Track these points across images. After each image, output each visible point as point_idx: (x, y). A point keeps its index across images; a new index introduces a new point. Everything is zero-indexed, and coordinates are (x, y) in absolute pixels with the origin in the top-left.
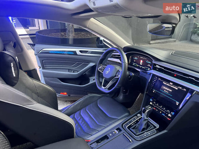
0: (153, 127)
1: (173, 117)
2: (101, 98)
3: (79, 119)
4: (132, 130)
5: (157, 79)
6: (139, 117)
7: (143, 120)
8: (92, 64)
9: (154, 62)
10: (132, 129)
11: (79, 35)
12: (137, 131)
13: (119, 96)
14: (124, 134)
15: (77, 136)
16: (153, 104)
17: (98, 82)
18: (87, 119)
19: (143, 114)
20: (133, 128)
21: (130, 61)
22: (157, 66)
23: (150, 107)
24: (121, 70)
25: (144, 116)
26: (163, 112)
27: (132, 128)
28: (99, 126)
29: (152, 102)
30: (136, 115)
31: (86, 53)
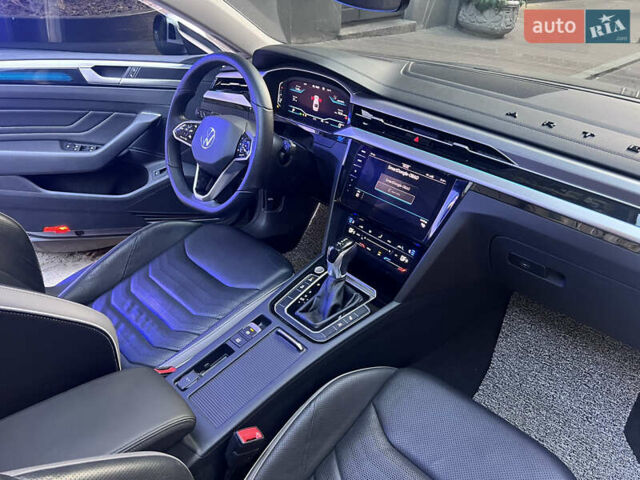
0: (359, 298)
1: (414, 261)
2: (196, 233)
3: (129, 310)
4: (303, 316)
5: (367, 155)
6: (319, 275)
7: (330, 281)
8: (147, 117)
9: (354, 101)
10: (302, 312)
11: (84, 7)
12: (317, 317)
13: (255, 218)
14: (279, 331)
15: (128, 363)
16: (357, 231)
17: (178, 178)
18: (155, 304)
19: (331, 265)
20: (305, 311)
21: (279, 100)
22: (365, 114)
23: (350, 243)
24: (252, 134)
25: (334, 269)
26: (385, 254)
27: (301, 309)
28: (198, 320)
29: (355, 226)
30: (311, 271)
31: (120, 76)
